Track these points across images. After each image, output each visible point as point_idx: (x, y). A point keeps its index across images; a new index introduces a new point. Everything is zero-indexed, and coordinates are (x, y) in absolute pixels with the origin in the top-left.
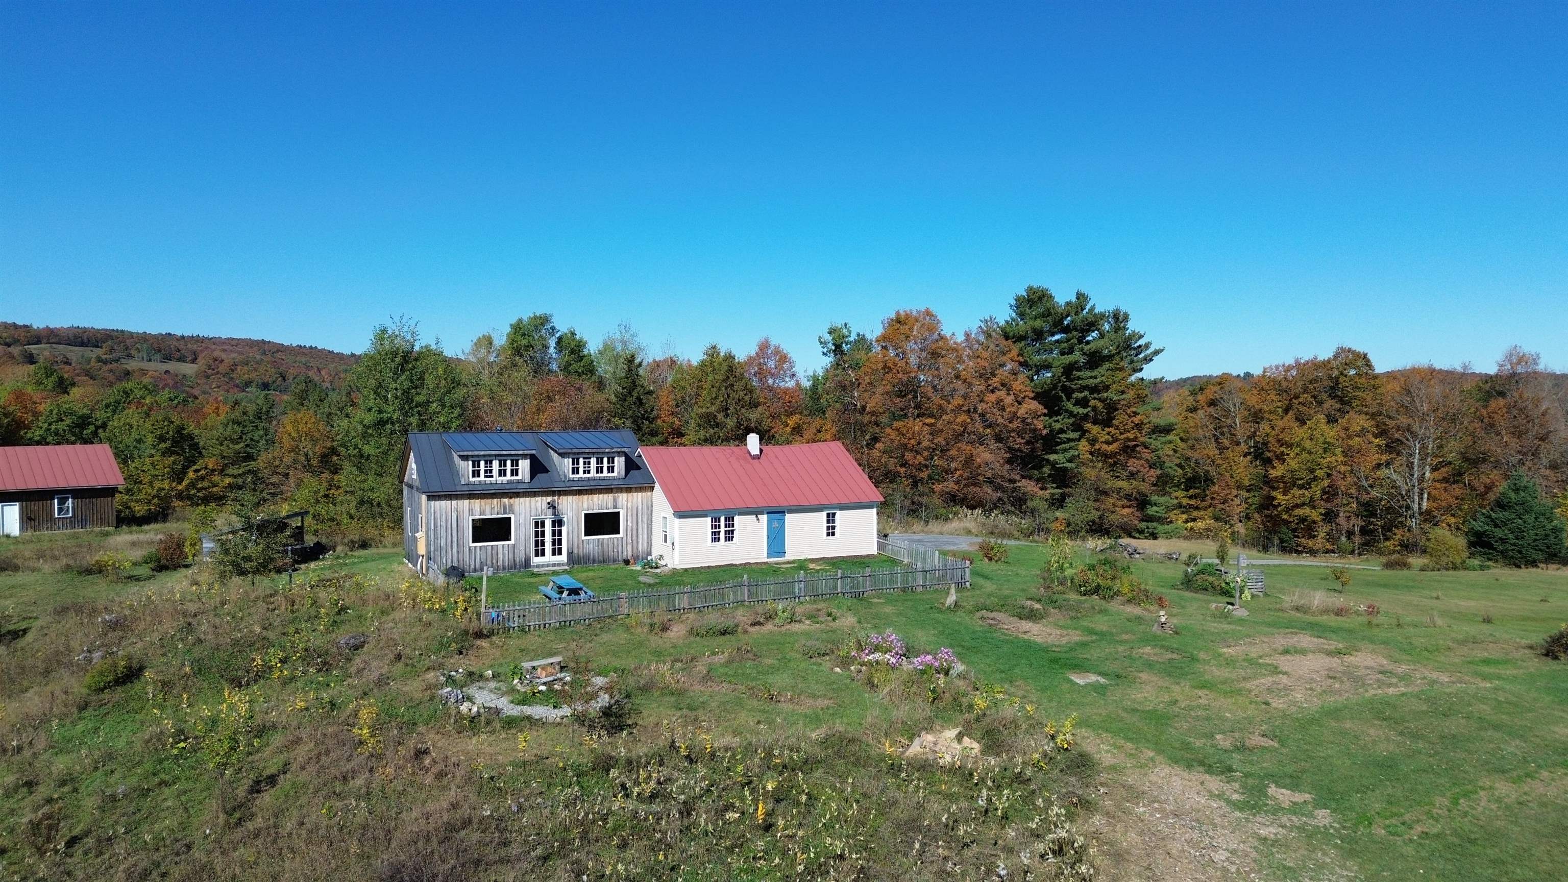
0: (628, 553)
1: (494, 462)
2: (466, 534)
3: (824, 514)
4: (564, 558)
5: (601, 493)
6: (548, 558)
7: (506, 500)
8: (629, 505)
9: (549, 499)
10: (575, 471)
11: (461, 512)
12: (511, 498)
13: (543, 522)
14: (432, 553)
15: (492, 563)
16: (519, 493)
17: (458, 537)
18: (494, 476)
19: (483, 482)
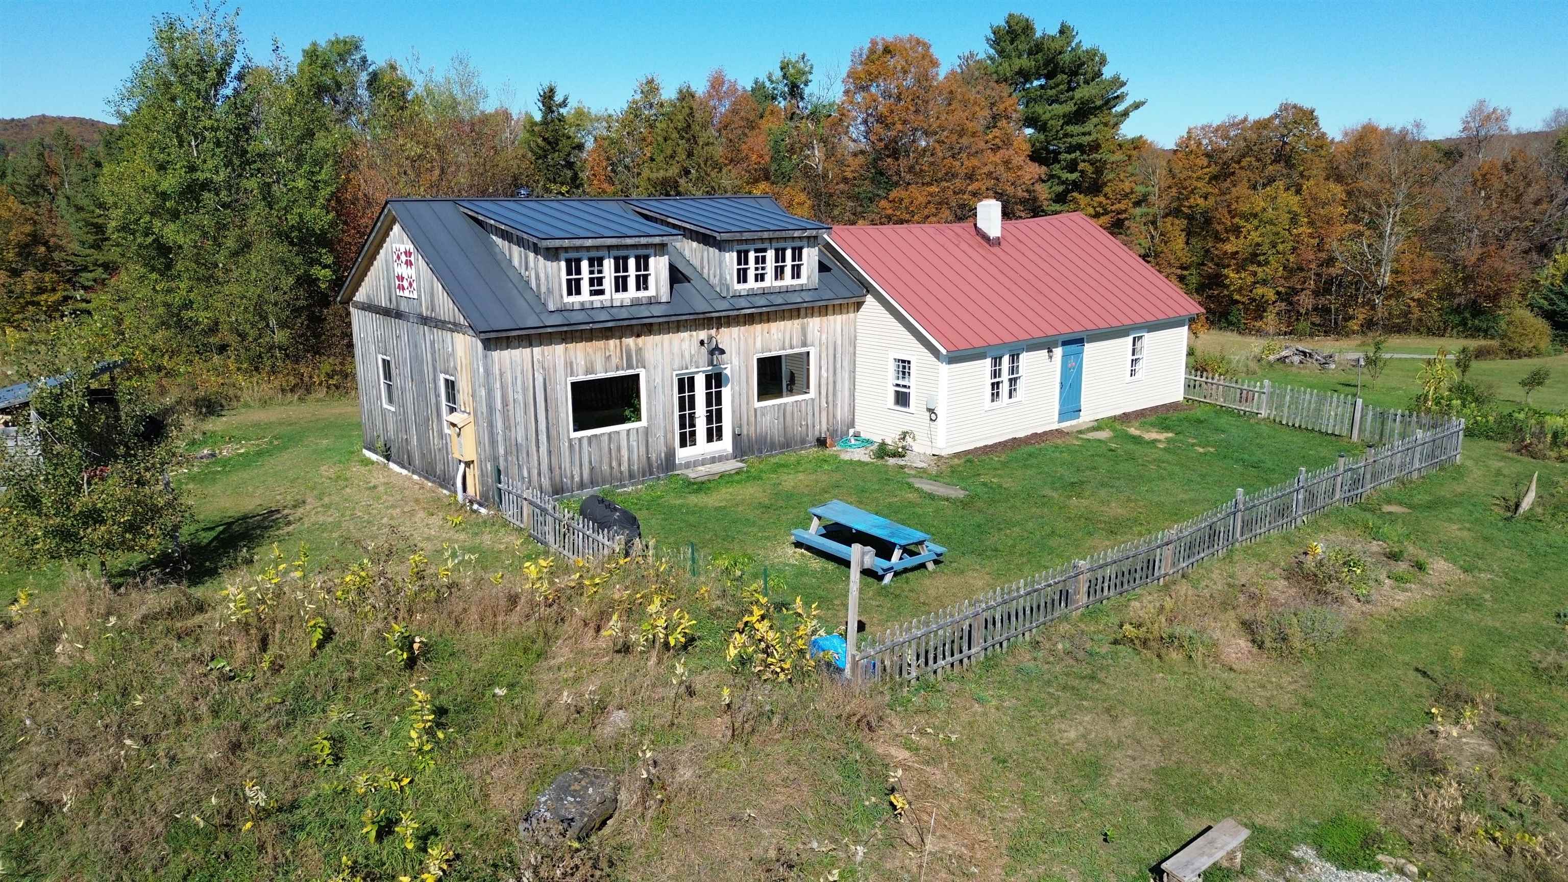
0: (821, 427)
1: (606, 262)
2: (563, 415)
3: (1130, 339)
4: (726, 445)
5: (781, 319)
6: (702, 447)
7: (630, 341)
8: (824, 337)
9: (703, 335)
10: (742, 276)
11: (552, 371)
12: (638, 336)
13: (691, 380)
14: (501, 460)
15: (611, 468)
16: (651, 324)
17: (548, 423)
18: (607, 292)
19: (588, 306)
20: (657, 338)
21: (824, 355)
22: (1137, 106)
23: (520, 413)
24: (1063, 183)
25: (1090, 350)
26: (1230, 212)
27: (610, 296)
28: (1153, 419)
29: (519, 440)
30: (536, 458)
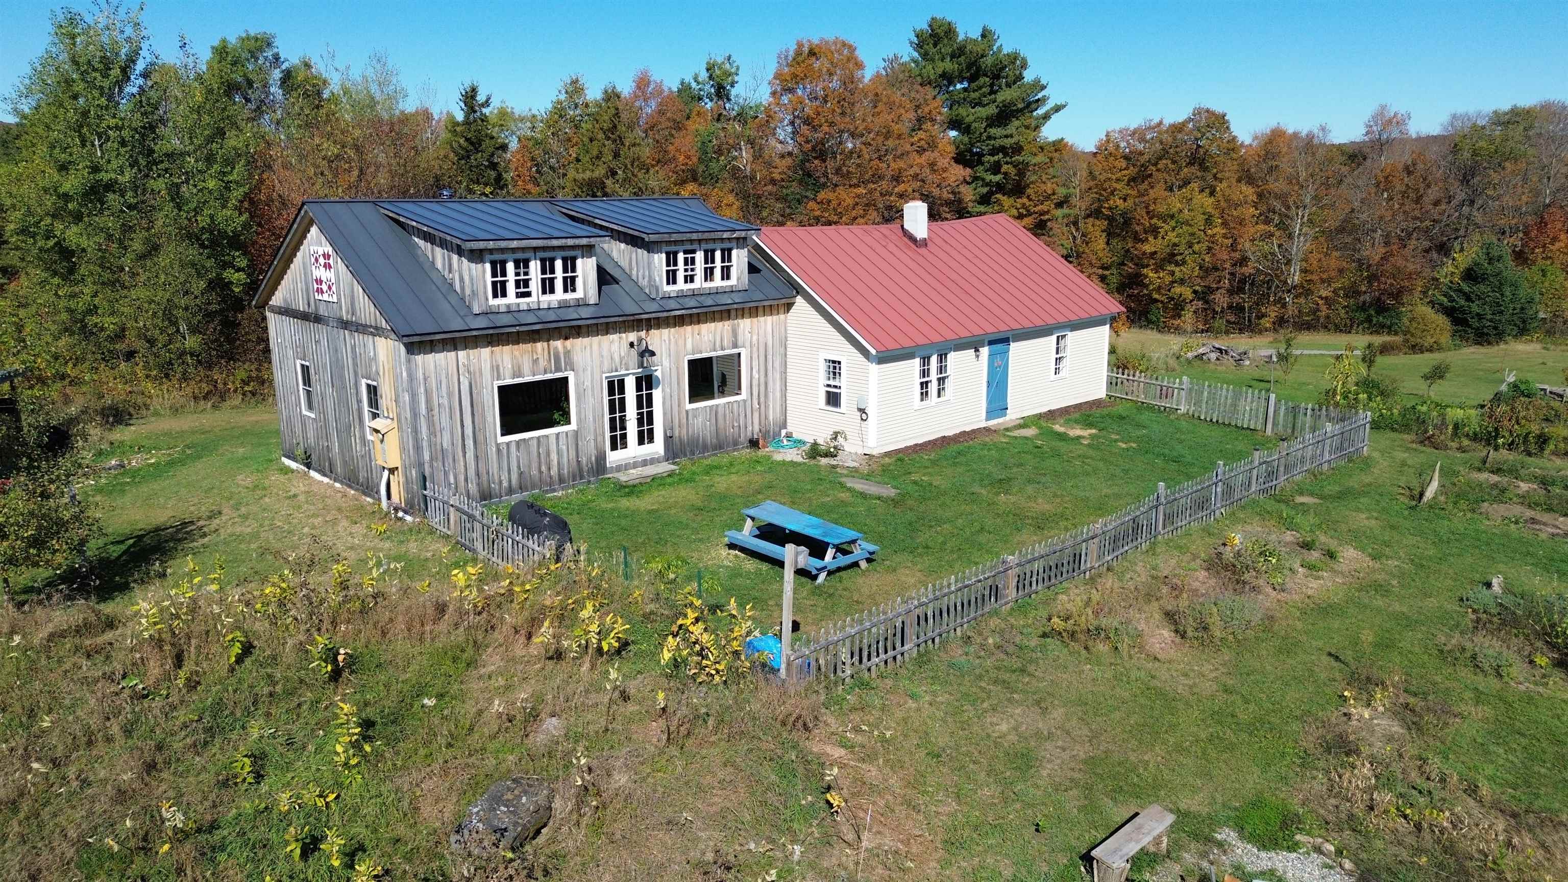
0: (754, 428)
1: (532, 264)
2: (489, 419)
3: (1054, 338)
4: (657, 447)
5: (713, 320)
6: (633, 450)
7: (558, 344)
8: (755, 338)
9: (632, 336)
10: (672, 278)
11: (478, 374)
12: (566, 338)
13: (622, 383)
14: (427, 466)
15: (541, 472)
16: (579, 327)
17: (474, 427)
18: (534, 294)
19: (514, 308)
20: (586, 341)
21: (755, 356)
22: (1058, 109)
23: (445, 420)
24: (987, 185)
25: (1015, 348)
26: (1148, 213)
27: (537, 298)
28: (1077, 415)
29: (445, 445)
30: (462, 463)
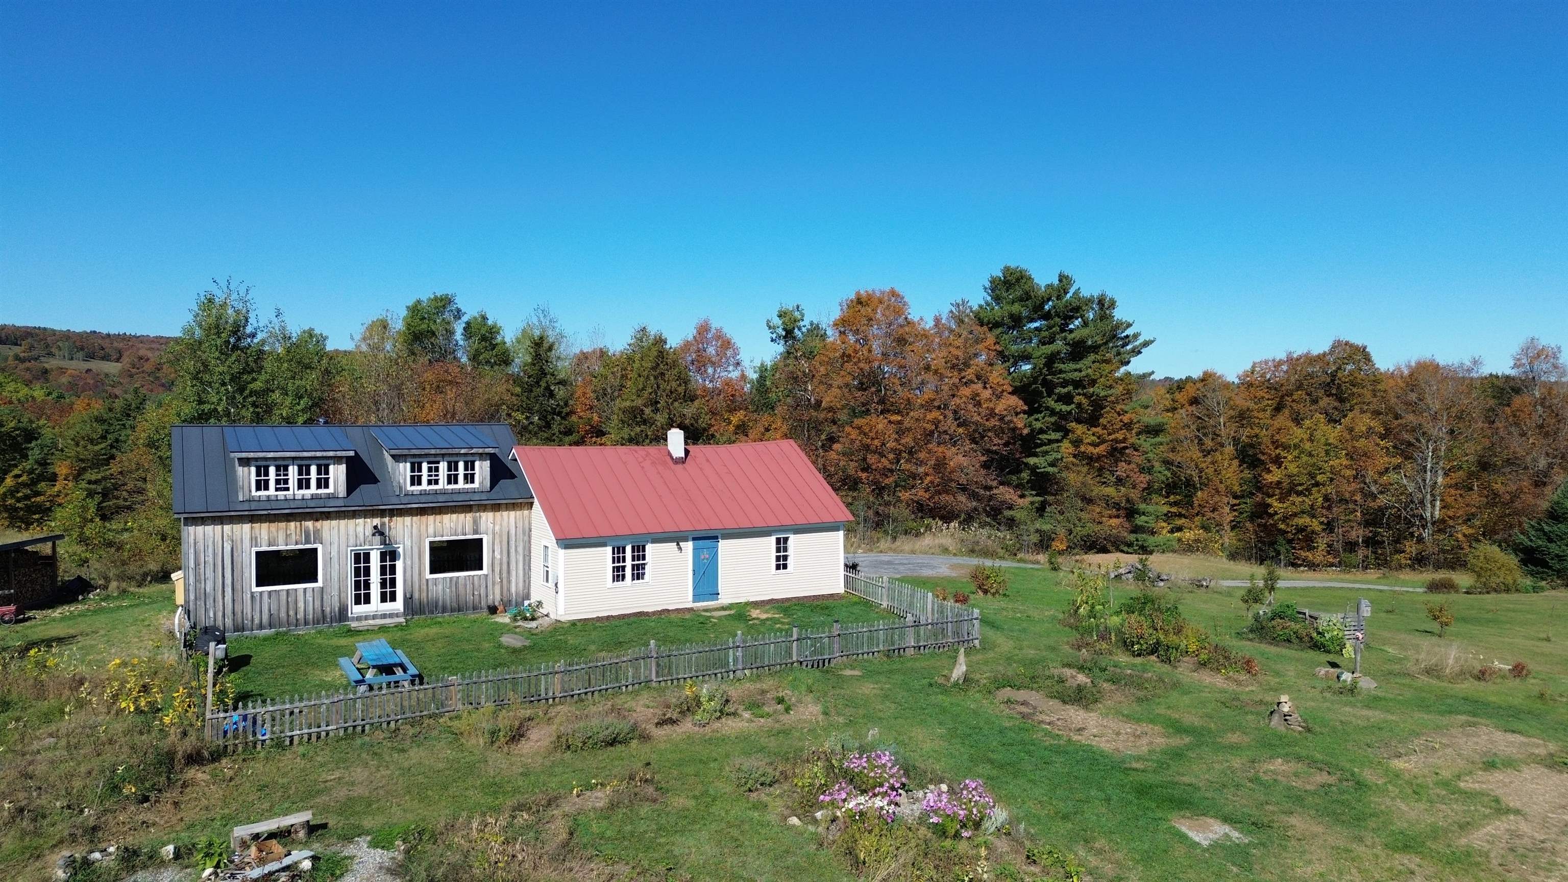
0: (495, 596)
1: (290, 468)
2: (246, 575)
3: (773, 539)
4: (398, 605)
5: (453, 512)
6: (376, 605)
7: (309, 524)
8: (497, 528)
9: (377, 521)
10: (417, 481)
11: (239, 542)
12: (317, 520)
13: (367, 557)
14: (191, 604)
15: (288, 616)
16: (329, 512)
17: (233, 579)
18: (291, 489)
19: (273, 498)
20: (334, 523)
21: (497, 542)
22: (1146, 344)
25: (725, 544)
27: (293, 492)
28: (777, 605)
29: (208, 590)
30: (221, 604)
